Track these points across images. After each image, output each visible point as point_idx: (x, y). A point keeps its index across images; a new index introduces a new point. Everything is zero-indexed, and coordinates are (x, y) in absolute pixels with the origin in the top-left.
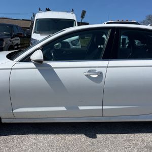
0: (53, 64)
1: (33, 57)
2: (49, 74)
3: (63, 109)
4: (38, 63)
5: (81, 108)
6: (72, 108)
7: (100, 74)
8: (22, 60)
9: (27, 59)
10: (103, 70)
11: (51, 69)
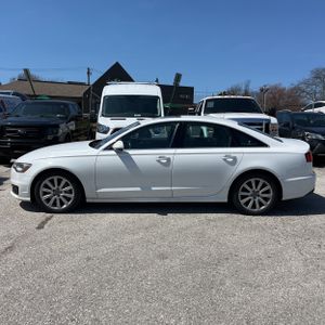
0: (131, 152)
1: (115, 146)
2: (127, 159)
3: (139, 189)
4: (119, 151)
5: (154, 189)
6: (146, 188)
7: (169, 160)
8: (106, 149)
9: (110, 148)
10: (171, 156)
11: (129, 156)
